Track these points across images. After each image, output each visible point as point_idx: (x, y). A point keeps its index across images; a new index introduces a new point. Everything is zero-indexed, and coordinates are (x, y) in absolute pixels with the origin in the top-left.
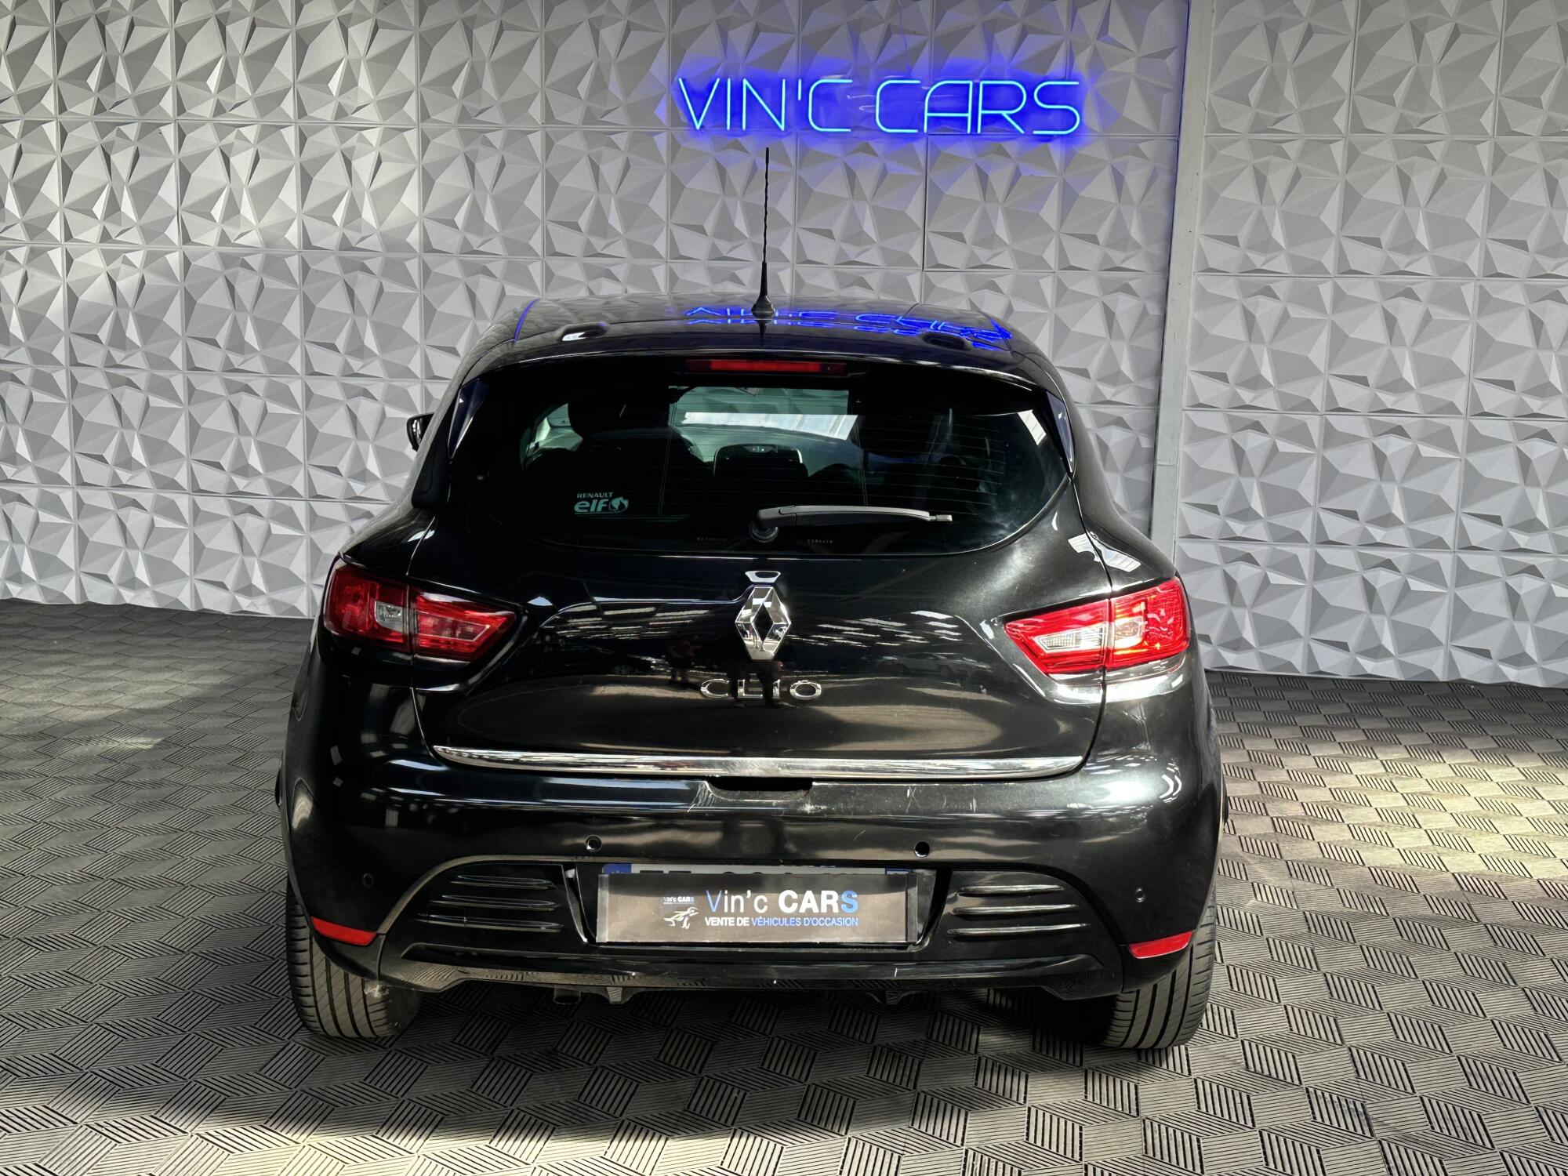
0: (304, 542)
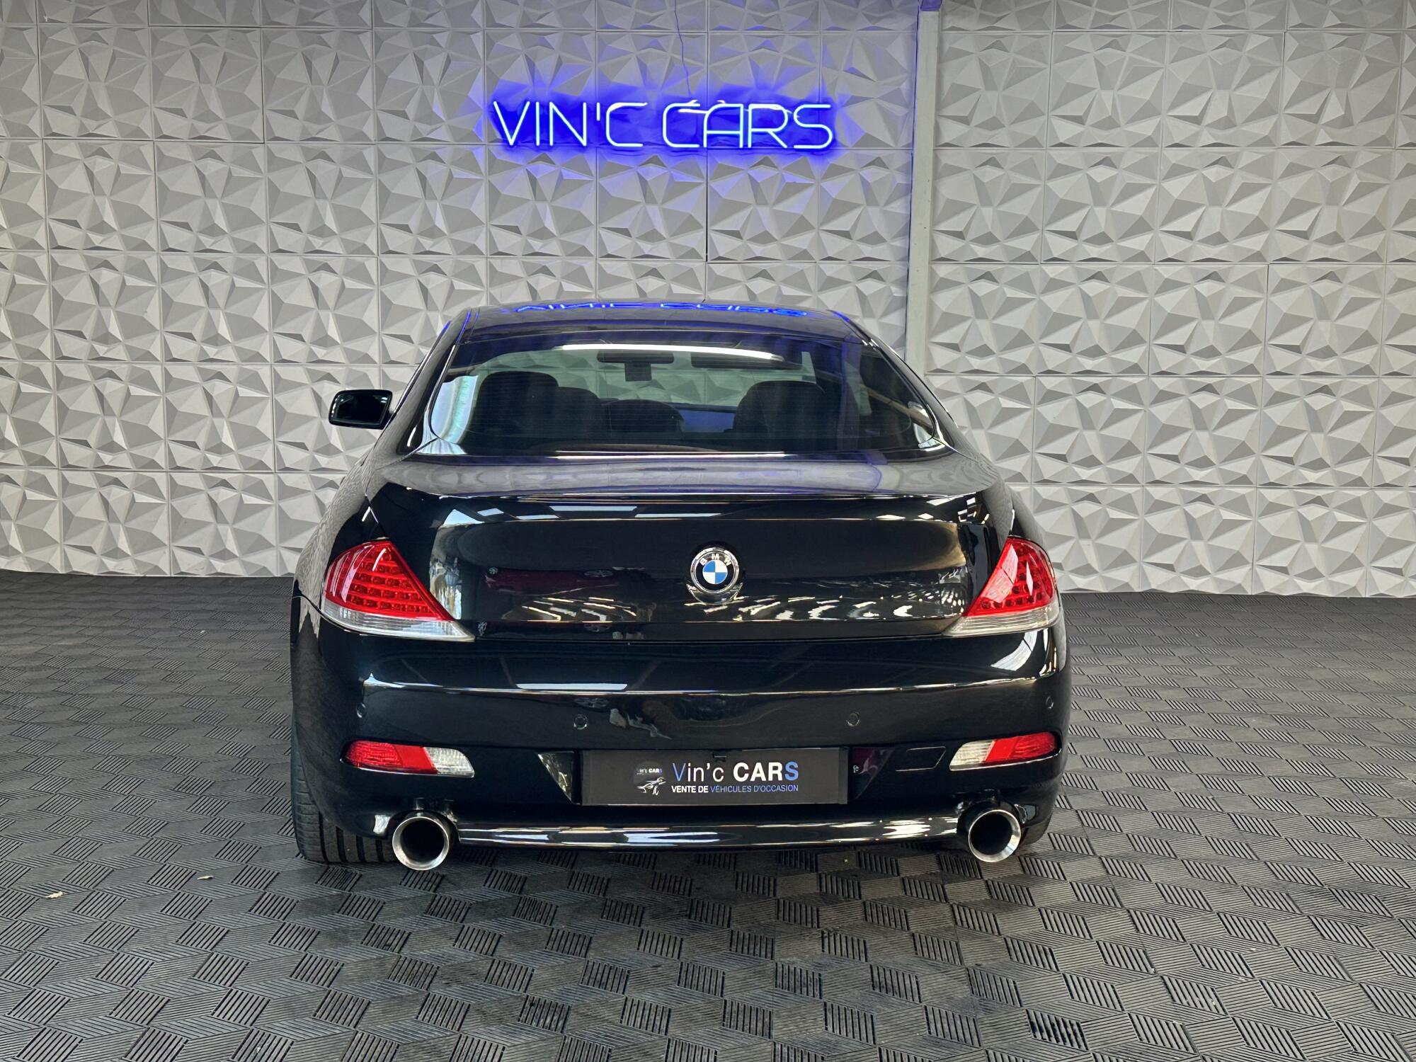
0: (166, 510)
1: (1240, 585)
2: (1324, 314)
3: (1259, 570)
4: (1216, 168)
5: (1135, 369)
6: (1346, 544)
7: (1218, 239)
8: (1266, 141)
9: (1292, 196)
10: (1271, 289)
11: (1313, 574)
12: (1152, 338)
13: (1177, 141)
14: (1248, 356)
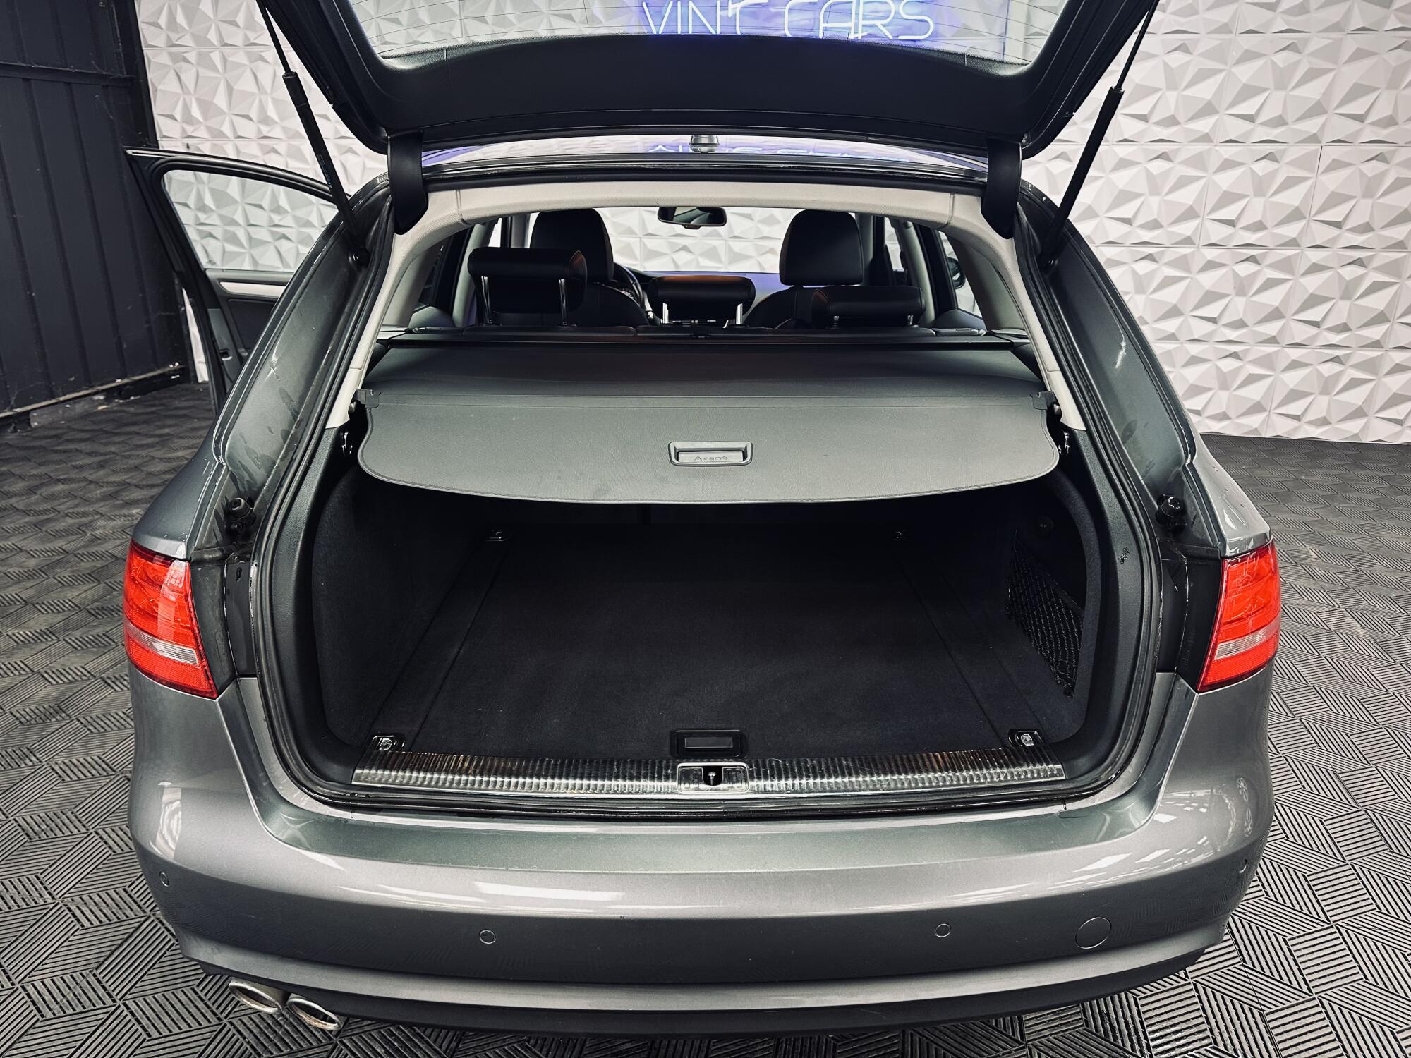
1: (1256, 429)
2: (1368, 193)
3: (1274, 417)
4: (1285, 53)
5: (1188, 241)
6: (1356, 397)
7: (1280, 121)
8: (1336, 27)
9: (1354, 81)
10: (1321, 169)
11: (1324, 422)
12: (1206, 212)
13: (1251, 28)
14: (1292, 230)
